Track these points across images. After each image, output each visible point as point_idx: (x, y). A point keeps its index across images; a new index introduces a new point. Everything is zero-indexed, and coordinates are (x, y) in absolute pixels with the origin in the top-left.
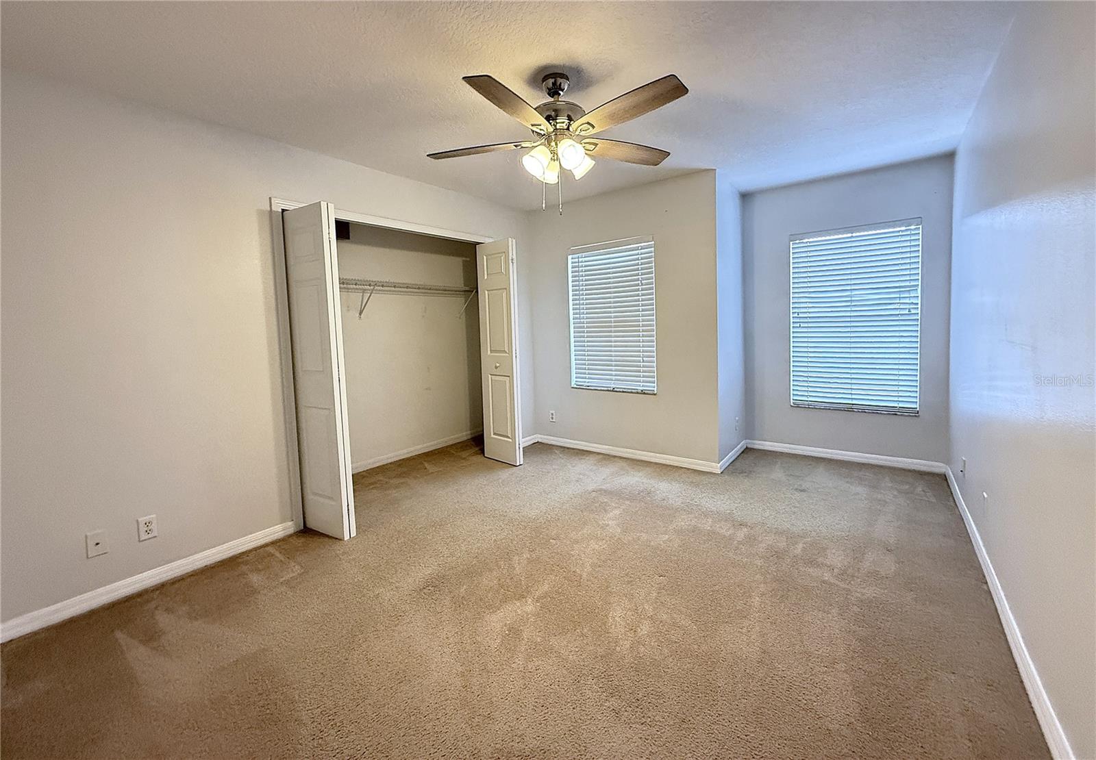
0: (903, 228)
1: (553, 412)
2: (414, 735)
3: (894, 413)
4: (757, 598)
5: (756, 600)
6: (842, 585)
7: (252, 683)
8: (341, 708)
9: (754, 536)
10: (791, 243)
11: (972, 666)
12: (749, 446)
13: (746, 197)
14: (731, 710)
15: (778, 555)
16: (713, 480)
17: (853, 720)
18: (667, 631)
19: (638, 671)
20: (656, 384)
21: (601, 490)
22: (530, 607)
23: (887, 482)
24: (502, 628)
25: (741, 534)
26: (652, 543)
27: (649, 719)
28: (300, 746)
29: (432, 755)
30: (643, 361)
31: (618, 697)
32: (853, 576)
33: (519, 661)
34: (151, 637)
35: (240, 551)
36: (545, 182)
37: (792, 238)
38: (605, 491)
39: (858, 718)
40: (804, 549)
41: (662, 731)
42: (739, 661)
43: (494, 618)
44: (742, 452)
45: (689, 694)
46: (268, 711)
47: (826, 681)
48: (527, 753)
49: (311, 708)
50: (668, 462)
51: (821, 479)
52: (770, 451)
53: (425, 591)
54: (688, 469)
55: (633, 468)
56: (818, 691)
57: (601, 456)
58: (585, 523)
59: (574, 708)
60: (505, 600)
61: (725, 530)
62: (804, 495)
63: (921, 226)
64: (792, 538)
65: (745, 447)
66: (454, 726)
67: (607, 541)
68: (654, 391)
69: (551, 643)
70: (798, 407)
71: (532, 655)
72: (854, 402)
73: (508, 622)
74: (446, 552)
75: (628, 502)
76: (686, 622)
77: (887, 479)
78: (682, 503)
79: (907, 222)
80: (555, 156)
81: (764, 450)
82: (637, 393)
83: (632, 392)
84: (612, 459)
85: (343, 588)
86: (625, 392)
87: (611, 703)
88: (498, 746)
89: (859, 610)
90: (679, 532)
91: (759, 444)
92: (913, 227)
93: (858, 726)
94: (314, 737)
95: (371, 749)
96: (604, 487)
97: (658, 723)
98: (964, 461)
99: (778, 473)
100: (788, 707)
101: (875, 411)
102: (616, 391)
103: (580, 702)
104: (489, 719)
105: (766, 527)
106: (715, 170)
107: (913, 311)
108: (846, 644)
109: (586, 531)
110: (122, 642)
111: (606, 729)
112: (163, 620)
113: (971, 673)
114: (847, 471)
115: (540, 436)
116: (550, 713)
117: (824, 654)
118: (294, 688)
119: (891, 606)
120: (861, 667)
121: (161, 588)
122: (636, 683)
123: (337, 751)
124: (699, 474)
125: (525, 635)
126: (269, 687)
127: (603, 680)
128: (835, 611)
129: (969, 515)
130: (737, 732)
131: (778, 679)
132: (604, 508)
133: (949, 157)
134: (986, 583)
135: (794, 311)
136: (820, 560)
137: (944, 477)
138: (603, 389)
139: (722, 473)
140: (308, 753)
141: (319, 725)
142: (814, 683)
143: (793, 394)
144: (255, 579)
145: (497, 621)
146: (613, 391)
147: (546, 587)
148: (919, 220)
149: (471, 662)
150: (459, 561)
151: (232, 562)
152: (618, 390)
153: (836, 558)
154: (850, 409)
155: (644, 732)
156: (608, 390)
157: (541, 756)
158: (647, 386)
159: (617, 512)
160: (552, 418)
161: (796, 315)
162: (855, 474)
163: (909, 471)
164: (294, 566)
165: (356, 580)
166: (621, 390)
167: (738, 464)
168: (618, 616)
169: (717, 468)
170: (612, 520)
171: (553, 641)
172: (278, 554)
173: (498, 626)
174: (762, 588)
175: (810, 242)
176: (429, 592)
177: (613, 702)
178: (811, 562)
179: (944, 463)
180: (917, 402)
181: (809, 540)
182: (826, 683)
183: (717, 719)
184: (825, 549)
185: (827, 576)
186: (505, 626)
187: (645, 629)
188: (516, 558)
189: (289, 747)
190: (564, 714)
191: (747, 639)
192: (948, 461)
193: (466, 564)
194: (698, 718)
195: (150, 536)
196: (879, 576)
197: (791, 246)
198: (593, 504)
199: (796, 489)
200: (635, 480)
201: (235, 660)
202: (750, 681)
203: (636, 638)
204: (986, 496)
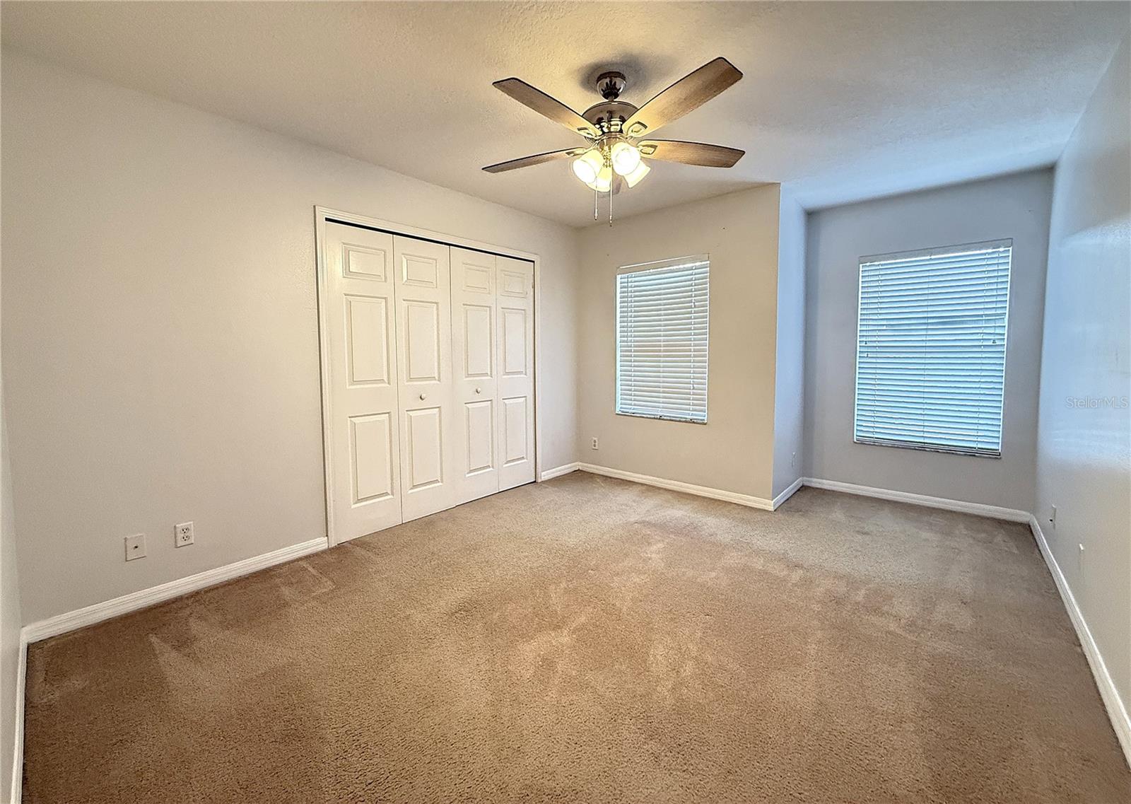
0: (990, 251)
1: (595, 439)
2: (440, 763)
3: (971, 454)
4: (814, 646)
5: (812, 649)
6: (911, 637)
7: (279, 696)
8: (367, 728)
9: (810, 578)
10: (861, 265)
11: (1064, 737)
12: (806, 484)
13: (812, 216)
14: (783, 764)
15: (839, 601)
16: (766, 517)
17: (923, 787)
18: (713, 674)
19: (680, 714)
20: (706, 414)
21: (644, 522)
22: (565, 638)
23: (961, 529)
24: (536, 658)
25: (797, 575)
26: (698, 580)
27: (692, 767)
28: (323, 765)
29: (457, 786)
30: (694, 389)
31: (658, 740)
32: (923, 629)
33: (553, 694)
34: (183, 643)
35: (274, 564)
36: (597, 190)
37: (862, 259)
38: (649, 523)
39: (929, 785)
40: (867, 596)
41: (706, 781)
42: (792, 712)
43: (527, 647)
44: (798, 490)
45: (737, 743)
46: (293, 726)
47: (891, 741)
48: (559, 792)
49: (336, 726)
50: (717, 497)
51: (888, 523)
52: (829, 490)
53: (456, 615)
54: (738, 505)
55: (679, 501)
56: (882, 751)
57: (644, 488)
58: (626, 555)
59: (609, 749)
60: (540, 629)
61: (779, 570)
62: (867, 538)
63: (1011, 249)
64: (853, 583)
65: (801, 485)
66: (482, 757)
67: (649, 575)
68: (704, 420)
69: (587, 678)
70: (862, 443)
71: (566, 689)
72: (926, 441)
73: (542, 653)
74: (480, 576)
75: (673, 536)
76: (733, 666)
77: (961, 526)
78: (732, 540)
79: (995, 243)
80: (608, 162)
81: (821, 489)
82: (686, 422)
83: (680, 421)
84: (657, 490)
85: (374, 606)
86: (672, 420)
87: (650, 746)
88: (527, 782)
89: (930, 666)
90: (728, 570)
91: (816, 482)
92: (1001, 249)
93: (930, 793)
94: (338, 756)
95: (394, 774)
96: (647, 519)
97: (701, 772)
98: (1055, 510)
99: (838, 515)
100: (849, 766)
101: (950, 451)
102: (663, 419)
103: (616, 743)
104: (519, 753)
105: (823, 570)
106: (780, 183)
107: (998, 343)
108: (915, 702)
109: (628, 563)
110: (156, 646)
111: (644, 774)
112: (196, 627)
113: (1063, 745)
114: (916, 515)
115: (580, 463)
116: (583, 752)
117: (889, 711)
118: (320, 705)
119: (968, 664)
120: (932, 728)
121: (196, 596)
122: (678, 727)
123: (360, 773)
124: (750, 511)
125: (559, 668)
126: (295, 701)
127: (641, 721)
128: (902, 665)
129: (1059, 569)
130: (789, 788)
131: (836, 734)
132: (647, 541)
133: (1049, 170)
134: (1080, 645)
135: (861, 340)
136: (885, 608)
137: (1028, 528)
138: (649, 416)
139: (775, 511)
140: (330, 772)
141: (343, 745)
142: (877, 741)
143: (857, 430)
144: (286, 592)
145: (530, 651)
146: (659, 419)
147: (583, 619)
148: (1009, 242)
149: (502, 691)
150: (493, 586)
151: (265, 574)
152: (665, 418)
153: (905, 608)
154: (922, 448)
155: (686, 780)
156: (654, 418)
157: (573, 797)
158: (696, 415)
159: (661, 545)
160: (595, 446)
161: (863, 344)
162: (926, 519)
163: (988, 518)
164: (326, 582)
165: (387, 599)
166: (669, 418)
167: (793, 502)
168: (659, 654)
169: (770, 505)
170: (655, 553)
171: (589, 676)
172: (310, 569)
173: (531, 656)
174: (819, 634)
175: (882, 265)
176: (462, 616)
177: (652, 746)
178: (877, 611)
179: (1029, 511)
180: (999, 443)
181: (873, 586)
182: (892, 743)
183: (768, 772)
184: (890, 597)
185: (893, 627)
186: (539, 656)
187: (688, 669)
188: (553, 587)
189: (312, 764)
190: (599, 754)
191: (802, 689)
192: (1033, 510)
193: (500, 590)
194: (746, 770)
195: (187, 542)
196: (952, 630)
197: (861, 269)
198: (636, 536)
199: (858, 532)
200: (679, 513)
201: (263, 672)
202: (805, 734)
203: (679, 679)
204: (1082, 548)
